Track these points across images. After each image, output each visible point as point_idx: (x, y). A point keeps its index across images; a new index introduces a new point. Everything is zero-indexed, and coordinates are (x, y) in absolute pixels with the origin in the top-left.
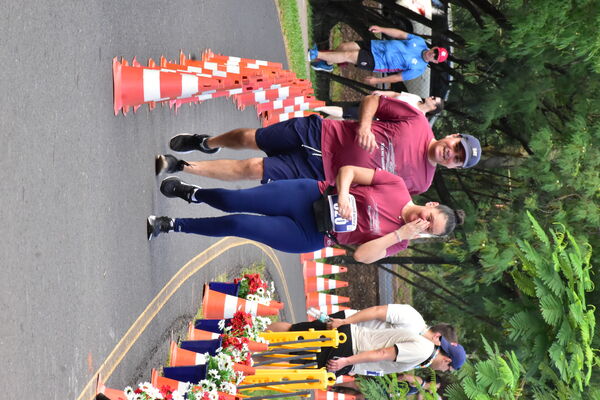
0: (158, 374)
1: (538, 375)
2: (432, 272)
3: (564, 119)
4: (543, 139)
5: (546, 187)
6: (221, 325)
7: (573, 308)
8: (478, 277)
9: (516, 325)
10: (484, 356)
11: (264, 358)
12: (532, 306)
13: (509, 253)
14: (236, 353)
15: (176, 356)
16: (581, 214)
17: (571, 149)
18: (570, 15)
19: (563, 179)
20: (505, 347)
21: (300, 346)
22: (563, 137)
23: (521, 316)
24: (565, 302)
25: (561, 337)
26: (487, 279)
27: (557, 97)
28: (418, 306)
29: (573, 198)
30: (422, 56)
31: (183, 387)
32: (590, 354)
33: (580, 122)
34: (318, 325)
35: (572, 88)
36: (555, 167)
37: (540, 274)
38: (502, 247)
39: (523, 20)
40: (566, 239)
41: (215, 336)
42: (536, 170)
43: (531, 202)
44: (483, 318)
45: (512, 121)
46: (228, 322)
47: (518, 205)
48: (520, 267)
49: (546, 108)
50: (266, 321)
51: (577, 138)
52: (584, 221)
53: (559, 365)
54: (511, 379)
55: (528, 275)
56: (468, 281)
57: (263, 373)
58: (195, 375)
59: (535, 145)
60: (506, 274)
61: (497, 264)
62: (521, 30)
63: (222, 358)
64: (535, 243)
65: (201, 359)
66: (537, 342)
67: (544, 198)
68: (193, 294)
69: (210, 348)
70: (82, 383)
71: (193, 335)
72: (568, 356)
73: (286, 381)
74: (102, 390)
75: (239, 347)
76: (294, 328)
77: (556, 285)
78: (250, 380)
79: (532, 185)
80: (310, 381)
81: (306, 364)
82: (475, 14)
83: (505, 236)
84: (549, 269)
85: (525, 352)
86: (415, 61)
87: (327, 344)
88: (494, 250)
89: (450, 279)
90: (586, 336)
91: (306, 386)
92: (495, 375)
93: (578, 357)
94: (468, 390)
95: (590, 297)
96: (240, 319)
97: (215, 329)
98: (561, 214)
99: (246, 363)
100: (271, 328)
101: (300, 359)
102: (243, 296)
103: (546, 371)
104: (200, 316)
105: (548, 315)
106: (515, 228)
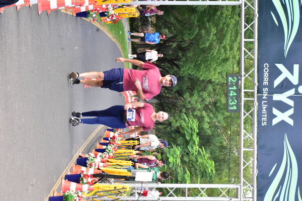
0: (94, 151)
1: (185, 152)
2: (160, 126)
3: (192, 91)
4: (187, 95)
5: (187, 107)
6: (109, 139)
7: (193, 136)
8: (171, 128)
9: (180, 140)
10: (172, 147)
11: (119, 147)
12: (184, 136)
13: (178, 122)
14: (113, 146)
15: (98, 146)
16: (196, 113)
17: (193, 98)
18: (194, 66)
19: (191, 105)
20: (177, 145)
21: (128, 144)
22: (192, 95)
23: (181, 138)
24: (192, 135)
25: (191, 143)
26: (173, 129)
27: (191, 86)
28: (157, 135)
29: (194, 110)
30: (159, 37)
31: (100, 154)
32: (197, 147)
33: (196, 91)
34: (133, 139)
35: (194, 84)
36: (189, 102)
37: (186, 128)
38: (176, 121)
39: (183, 67)
40: (192, 120)
41: (108, 142)
42: (185, 103)
43: (184, 110)
44: (172, 138)
45: (180, 91)
46: (111, 138)
47: (181, 111)
48: (181, 126)
49: (188, 88)
50: (120, 138)
51: (195, 95)
52: (196, 115)
53: (190, 150)
54: (178, 153)
55: (183, 128)
56: (168, 129)
57: (119, 151)
58: (103, 151)
59: (185, 96)
60: (178, 128)
61: (176, 125)
62: (183, 69)
63: (109, 147)
64: (185, 120)
65: (104, 147)
66: (185, 144)
67: (187, 109)
68: (103, 131)
69: (106, 144)
70: (76, 152)
71: (102, 141)
72: (192, 148)
73: (125, 153)
74: (80, 154)
75: (113, 144)
76: (127, 140)
77: (189, 131)
78: (116, 152)
79: (184, 106)
80: (130, 153)
81: (129, 149)
82: (172, 66)
83: (177, 118)
84: (188, 127)
85: (182, 147)
86: (157, 39)
87: (134, 144)
88: (175, 121)
89: (164, 128)
90: (196, 143)
91: (129, 154)
92: (175, 152)
93: (195, 148)
94: (168, 155)
95: (198, 134)
96: (114, 138)
97: (108, 140)
98: (191, 113)
99: (115, 148)
100: (121, 140)
101: (128, 147)
102: (115, 132)
103: (187, 151)
104: (104, 137)
105: (188, 138)
106: (180, 116)
